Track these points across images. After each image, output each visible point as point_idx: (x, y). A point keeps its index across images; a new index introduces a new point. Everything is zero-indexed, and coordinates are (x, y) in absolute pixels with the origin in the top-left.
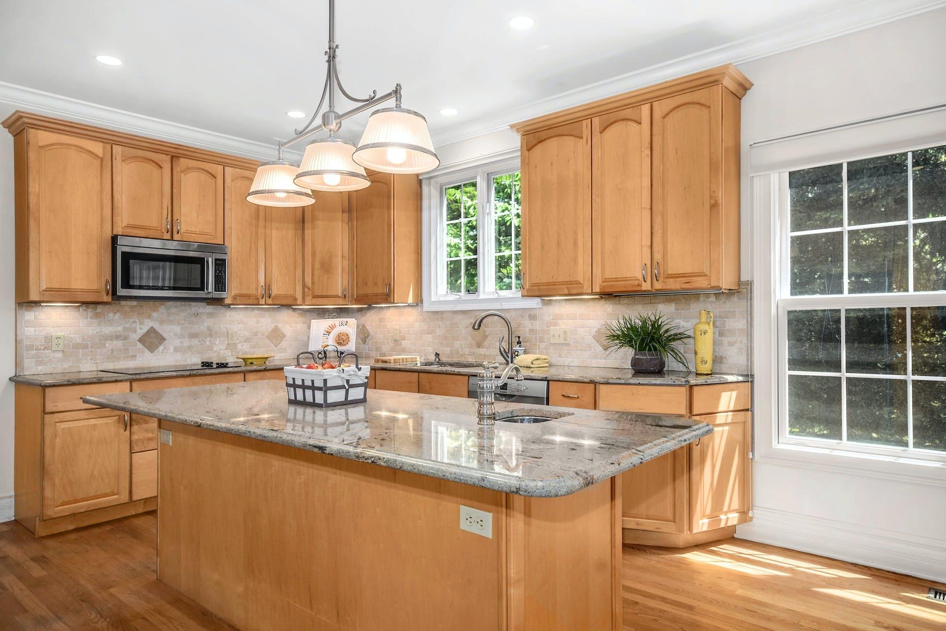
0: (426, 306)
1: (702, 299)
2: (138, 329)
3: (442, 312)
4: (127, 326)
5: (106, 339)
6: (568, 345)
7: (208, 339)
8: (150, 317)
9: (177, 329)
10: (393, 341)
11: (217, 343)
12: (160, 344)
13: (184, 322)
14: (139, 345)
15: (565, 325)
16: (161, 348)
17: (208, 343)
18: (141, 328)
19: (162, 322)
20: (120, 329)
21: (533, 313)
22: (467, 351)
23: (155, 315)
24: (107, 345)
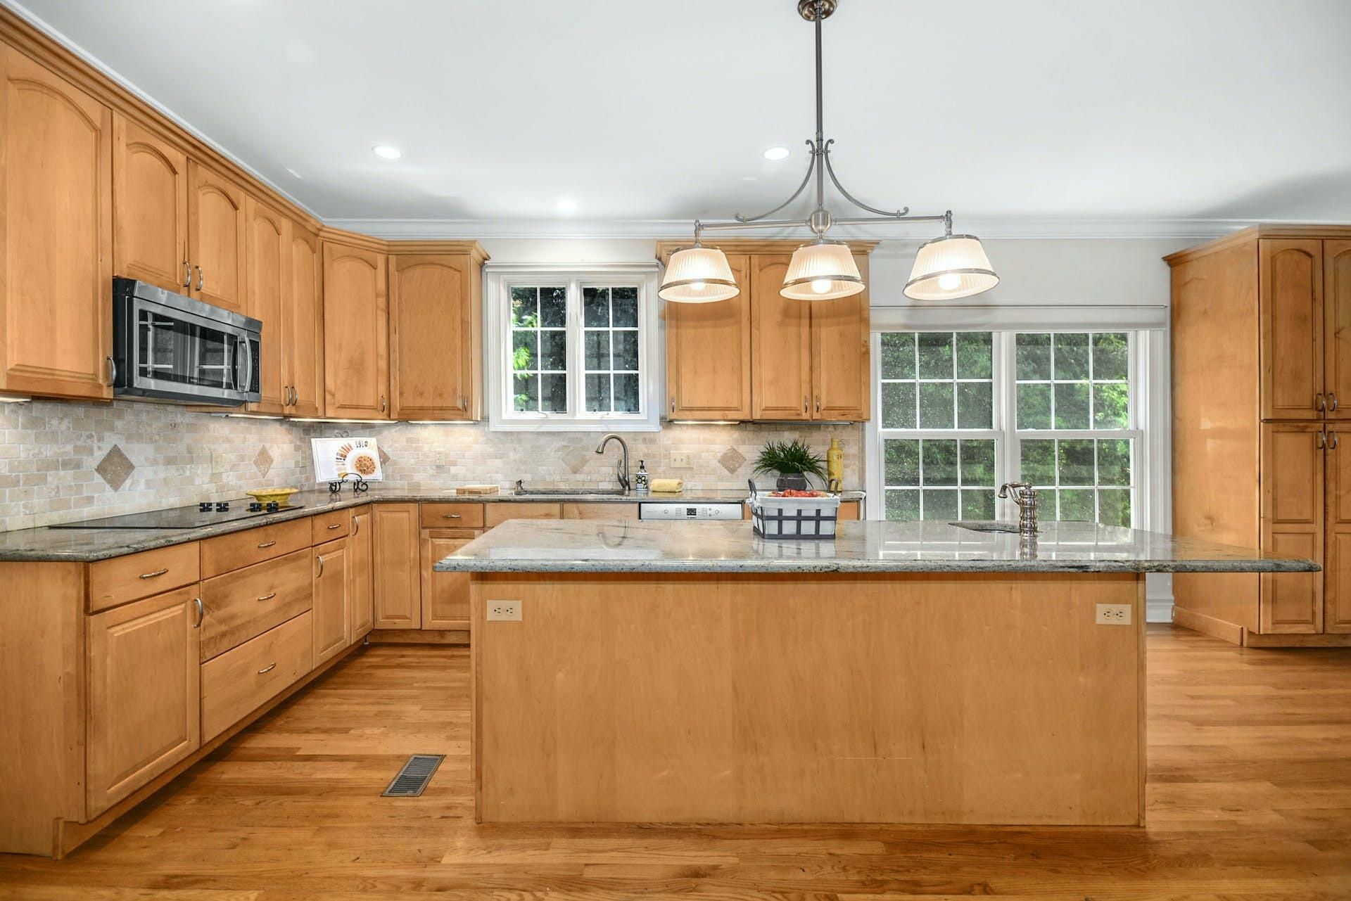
0: (495, 426)
1: (822, 428)
2: (95, 449)
3: (518, 433)
4: (79, 443)
5: (48, 468)
6: (691, 469)
7: (189, 466)
8: (112, 428)
9: (149, 450)
10: (435, 468)
11: (199, 472)
12: (127, 474)
13: (157, 437)
14: (98, 478)
15: (686, 450)
16: (128, 482)
17: (188, 473)
18: (99, 448)
19: (129, 438)
20: (69, 448)
21: (647, 436)
22: (558, 478)
23: (119, 424)
24: (49, 479)
